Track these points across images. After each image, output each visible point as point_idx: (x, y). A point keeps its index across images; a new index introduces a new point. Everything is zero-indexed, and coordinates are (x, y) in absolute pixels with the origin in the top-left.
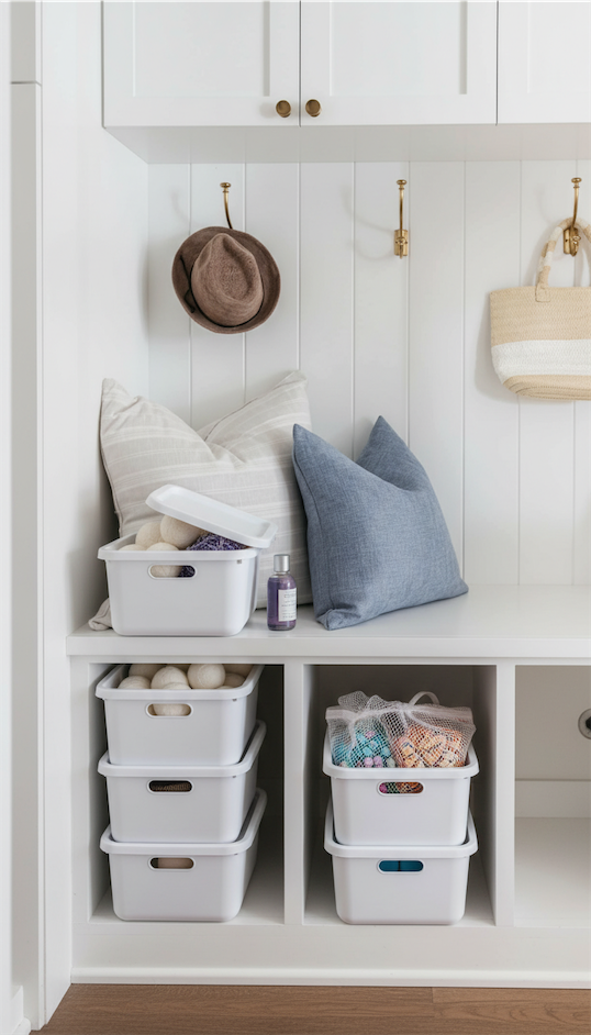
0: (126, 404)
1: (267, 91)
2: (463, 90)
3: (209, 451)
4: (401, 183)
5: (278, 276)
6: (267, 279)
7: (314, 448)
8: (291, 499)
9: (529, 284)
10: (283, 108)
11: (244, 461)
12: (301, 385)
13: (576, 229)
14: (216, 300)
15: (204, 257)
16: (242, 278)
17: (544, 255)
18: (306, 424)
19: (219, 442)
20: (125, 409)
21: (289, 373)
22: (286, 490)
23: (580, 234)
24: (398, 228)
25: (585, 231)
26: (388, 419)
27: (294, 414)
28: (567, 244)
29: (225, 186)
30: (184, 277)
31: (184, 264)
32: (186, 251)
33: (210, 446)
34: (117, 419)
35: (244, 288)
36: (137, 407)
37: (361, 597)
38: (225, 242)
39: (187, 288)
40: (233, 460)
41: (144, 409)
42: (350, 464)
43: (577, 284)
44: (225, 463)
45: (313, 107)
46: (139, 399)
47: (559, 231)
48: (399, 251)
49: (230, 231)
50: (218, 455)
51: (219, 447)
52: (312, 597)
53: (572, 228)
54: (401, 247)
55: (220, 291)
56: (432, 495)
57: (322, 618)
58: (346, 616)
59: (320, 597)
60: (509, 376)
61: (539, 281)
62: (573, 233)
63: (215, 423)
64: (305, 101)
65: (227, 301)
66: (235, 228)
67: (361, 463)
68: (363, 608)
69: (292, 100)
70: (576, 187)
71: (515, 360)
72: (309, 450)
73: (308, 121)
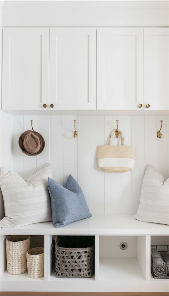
0: (6, 173)
1: (41, 101)
2: (88, 102)
3: (27, 184)
4: (75, 121)
5: (44, 142)
6: (42, 143)
7: (53, 183)
8: (47, 196)
9: (106, 145)
10: (45, 106)
11: (35, 187)
12: (50, 167)
13: (118, 132)
14: (29, 148)
15: (26, 138)
16: (35, 143)
17: (110, 137)
18: (51, 177)
19: (30, 182)
20: (6, 174)
21: (47, 164)
22: (46, 194)
23: (119, 133)
24: (74, 131)
25: (120, 132)
26: (72, 175)
27: (48, 175)
28: (116, 135)
29: (32, 121)
30: (22, 143)
31: (22, 139)
32: (22, 136)
33: (27, 183)
34: (3, 177)
35: (36, 145)
36: (9, 174)
37: (64, 220)
38: (31, 134)
39: (22, 145)
40: (33, 187)
41: (11, 174)
42: (62, 187)
43: (118, 145)
44: (31, 188)
45: (52, 106)
46: (10, 171)
47: (114, 132)
48: (75, 137)
49: (33, 132)
50: (29, 185)
51: (29, 183)
52: (52, 220)
53: (117, 131)
54: (75, 136)
55: (30, 146)
56: (82, 194)
57: (55, 225)
58: (60, 224)
59: (54, 219)
60: (102, 167)
61: (109, 144)
62: (117, 133)
63: (28, 177)
64: (50, 104)
65: (31, 149)
66: (34, 131)
67: (65, 186)
68: (65, 223)
69: (47, 104)
70: (117, 122)
71: (103, 163)
72: (52, 184)
73: (51, 109)
